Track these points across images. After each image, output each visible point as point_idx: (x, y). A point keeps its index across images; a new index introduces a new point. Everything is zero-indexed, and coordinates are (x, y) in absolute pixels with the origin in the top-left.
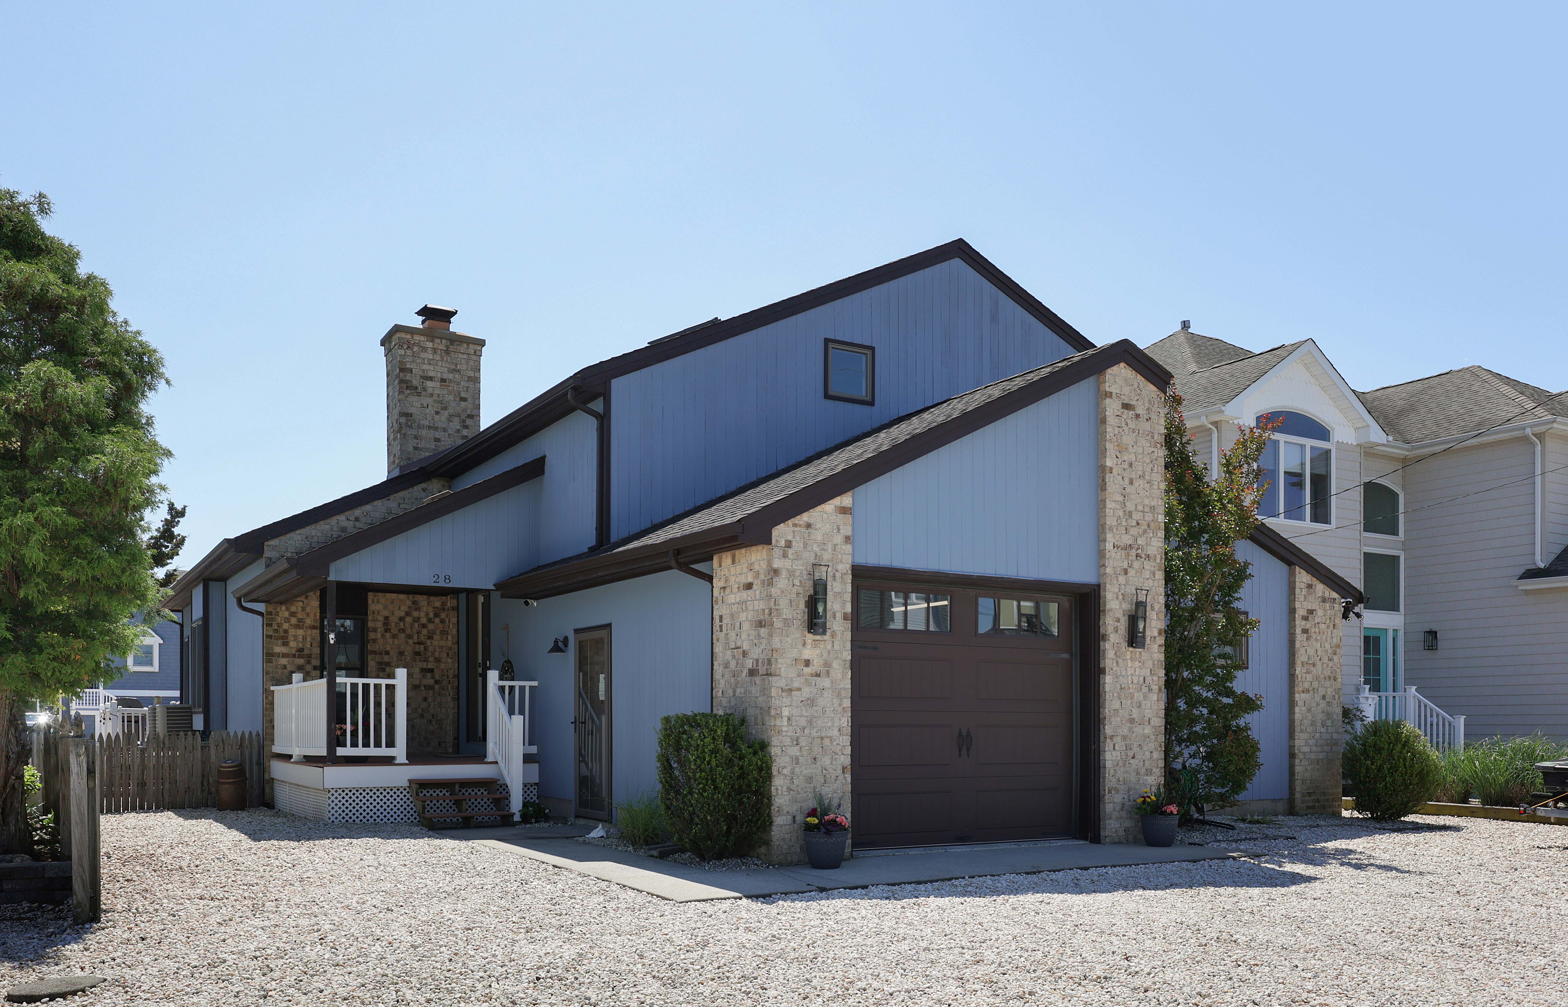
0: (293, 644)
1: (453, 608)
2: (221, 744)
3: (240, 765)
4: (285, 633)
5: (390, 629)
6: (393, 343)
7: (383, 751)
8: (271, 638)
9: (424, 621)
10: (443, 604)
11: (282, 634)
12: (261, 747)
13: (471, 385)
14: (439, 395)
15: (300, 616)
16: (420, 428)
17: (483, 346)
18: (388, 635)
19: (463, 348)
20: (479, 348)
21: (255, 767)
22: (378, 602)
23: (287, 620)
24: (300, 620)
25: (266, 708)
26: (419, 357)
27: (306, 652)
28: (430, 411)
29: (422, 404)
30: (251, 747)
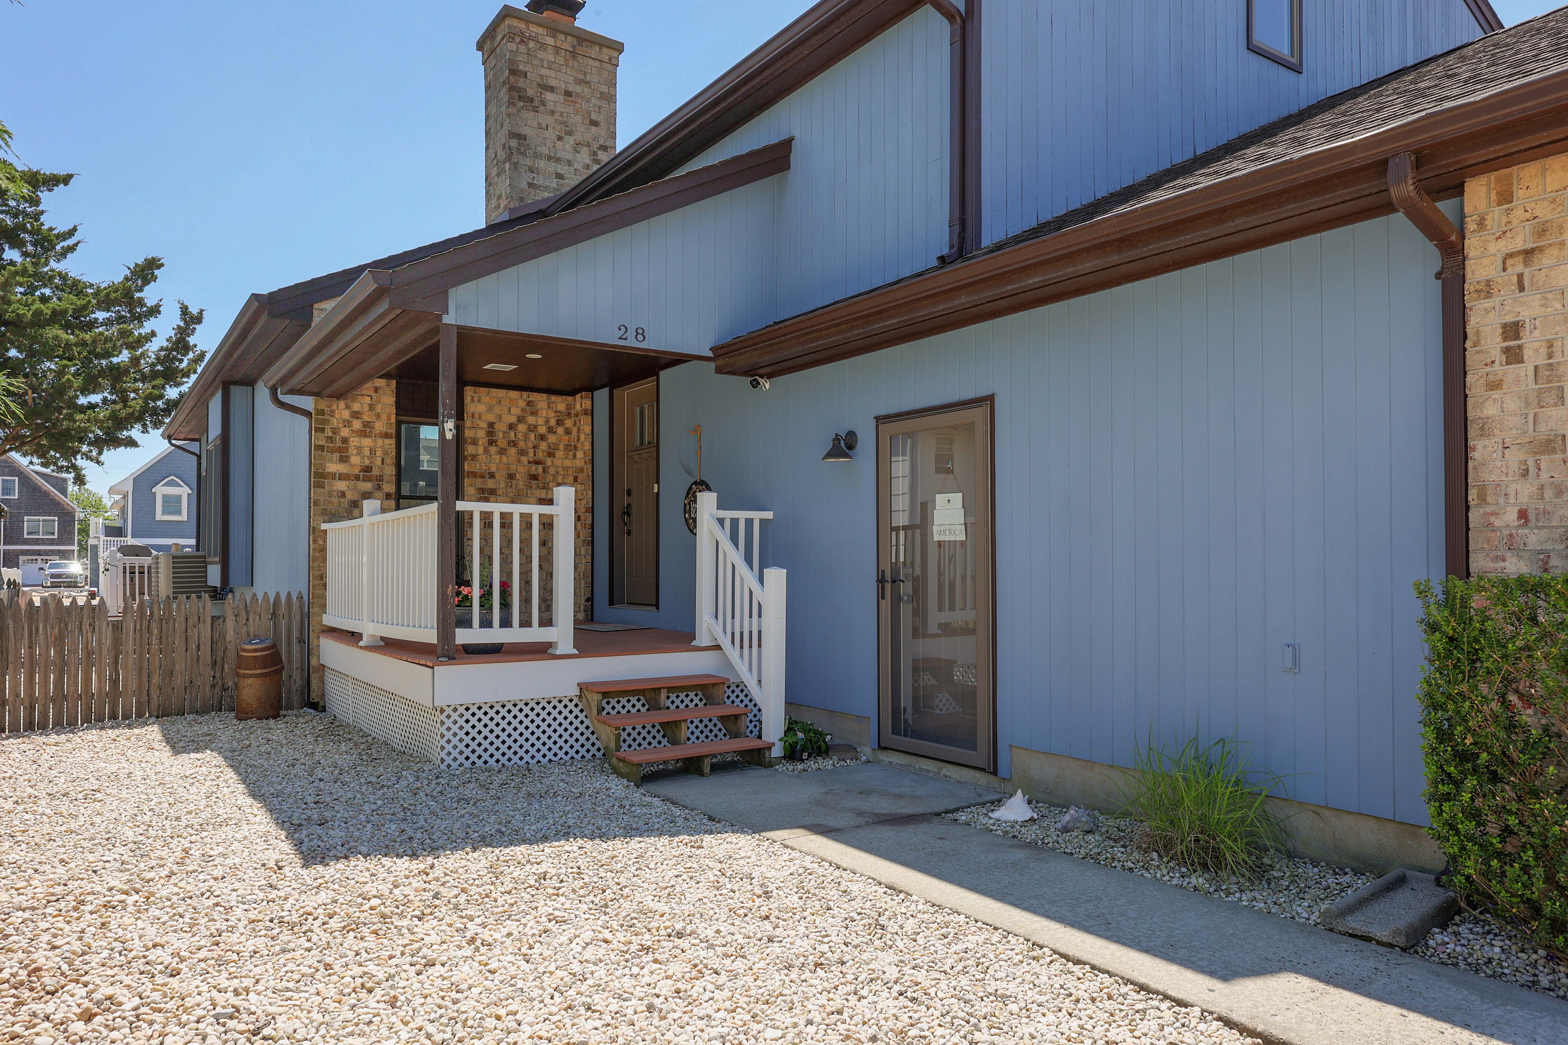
0: (355, 460)
1: (585, 412)
2: (243, 613)
3: (274, 646)
4: (343, 443)
5: (496, 441)
6: (500, 37)
7: (535, 634)
8: (323, 450)
9: (543, 430)
10: (569, 407)
11: (339, 444)
12: (306, 617)
13: (604, 104)
14: (562, 113)
15: (366, 418)
16: (536, 157)
17: (621, 51)
18: (493, 449)
19: (594, 51)
20: (615, 54)
21: (296, 647)
22: (479, 401)
23: (347, 424)
24: (366, 424)
25: (315, 558)
26: (535, 56)
27: (375, 472)
28: (551, 134)
29: (539, 124)
30: (290, 616)
